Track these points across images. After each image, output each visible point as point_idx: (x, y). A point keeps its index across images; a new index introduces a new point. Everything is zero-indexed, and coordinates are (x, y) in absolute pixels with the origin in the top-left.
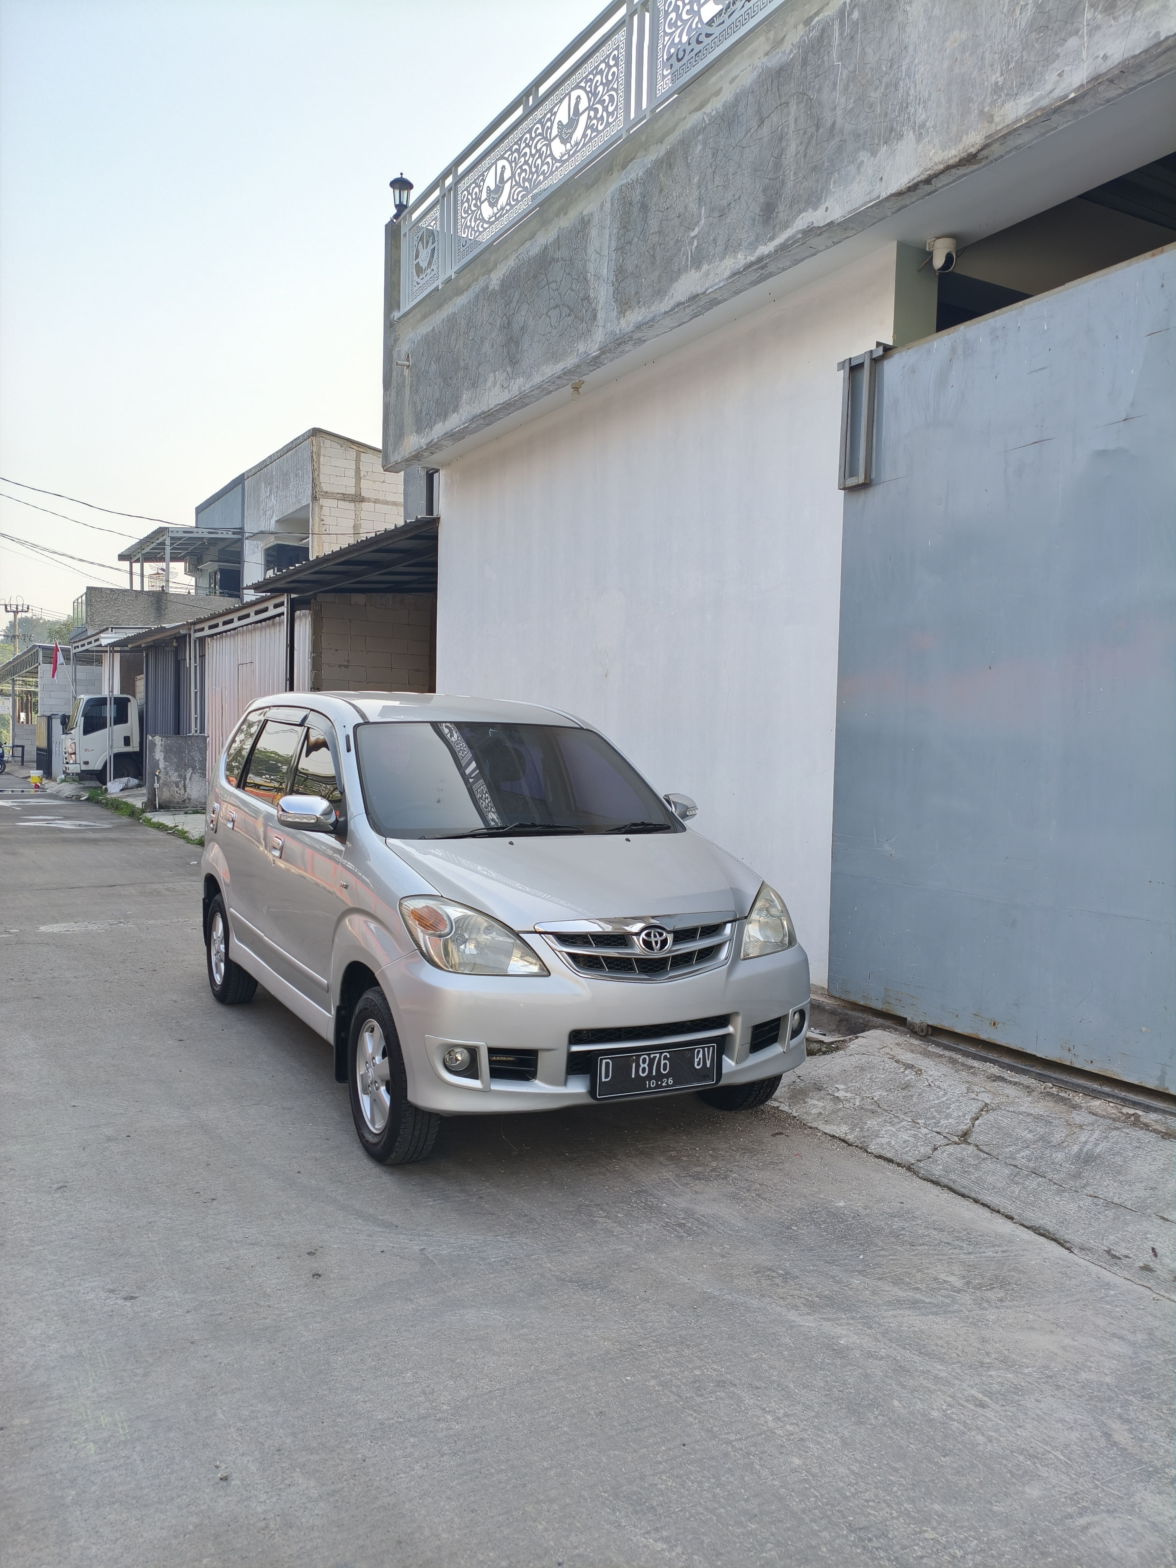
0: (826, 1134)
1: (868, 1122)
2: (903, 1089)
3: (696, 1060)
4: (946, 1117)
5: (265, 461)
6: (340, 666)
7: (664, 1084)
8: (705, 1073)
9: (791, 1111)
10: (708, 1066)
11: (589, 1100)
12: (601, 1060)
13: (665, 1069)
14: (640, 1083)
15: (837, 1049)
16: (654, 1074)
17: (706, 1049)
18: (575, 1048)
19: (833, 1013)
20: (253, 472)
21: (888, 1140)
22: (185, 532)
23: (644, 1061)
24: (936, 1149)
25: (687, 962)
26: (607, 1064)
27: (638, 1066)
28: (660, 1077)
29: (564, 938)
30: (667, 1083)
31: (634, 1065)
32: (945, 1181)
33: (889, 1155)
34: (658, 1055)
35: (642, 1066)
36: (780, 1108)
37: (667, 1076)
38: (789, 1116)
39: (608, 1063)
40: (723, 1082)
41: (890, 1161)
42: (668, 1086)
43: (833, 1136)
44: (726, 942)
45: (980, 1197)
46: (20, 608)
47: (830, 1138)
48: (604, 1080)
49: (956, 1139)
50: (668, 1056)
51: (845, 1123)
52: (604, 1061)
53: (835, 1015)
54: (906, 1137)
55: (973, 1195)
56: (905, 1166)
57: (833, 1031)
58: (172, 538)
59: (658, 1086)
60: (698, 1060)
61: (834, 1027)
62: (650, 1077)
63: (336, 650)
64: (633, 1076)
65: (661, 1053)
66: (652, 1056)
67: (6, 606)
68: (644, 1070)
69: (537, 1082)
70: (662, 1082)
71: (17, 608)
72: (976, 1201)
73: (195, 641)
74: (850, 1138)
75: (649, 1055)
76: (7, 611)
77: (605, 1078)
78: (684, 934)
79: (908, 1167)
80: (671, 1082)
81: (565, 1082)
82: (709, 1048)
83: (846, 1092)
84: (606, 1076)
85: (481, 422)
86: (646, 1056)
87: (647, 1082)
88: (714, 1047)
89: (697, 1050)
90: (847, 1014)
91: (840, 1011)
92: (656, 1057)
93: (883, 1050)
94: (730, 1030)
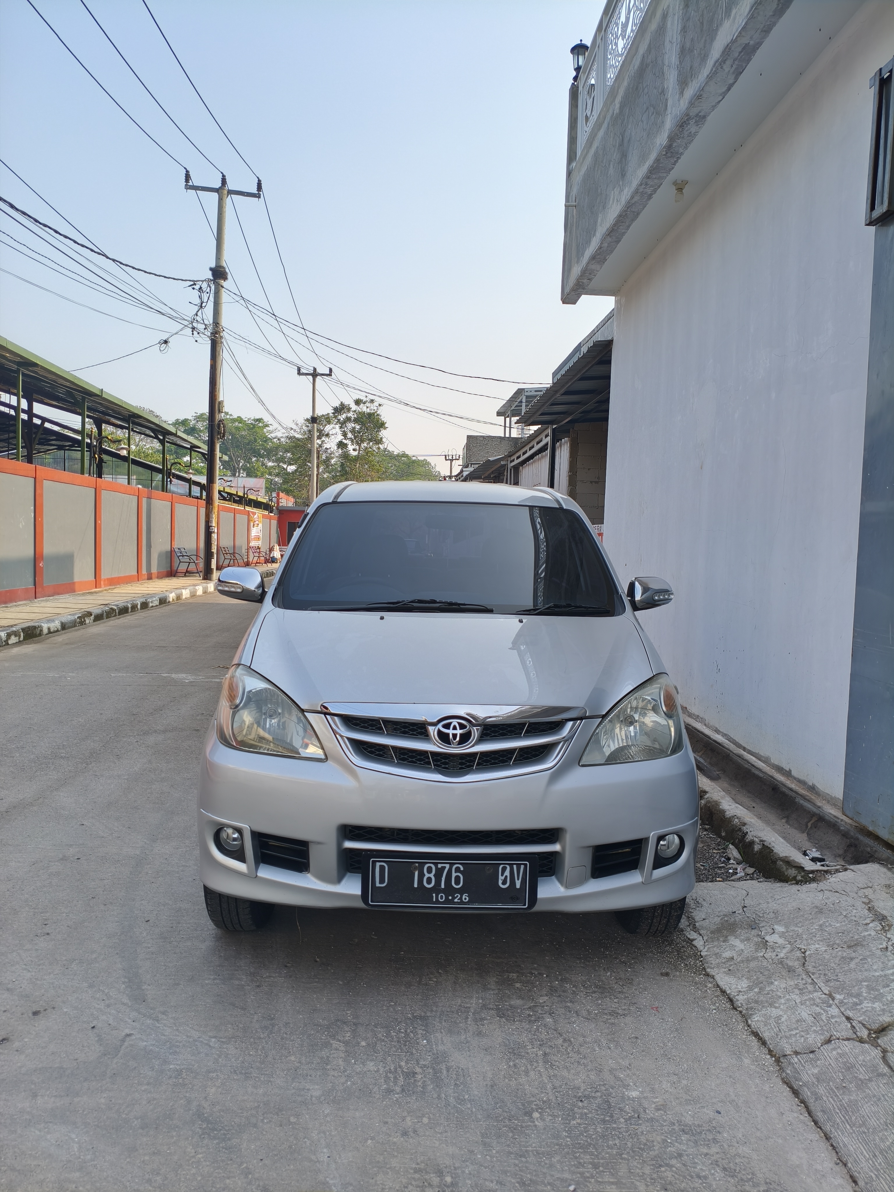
0: (718, 986)
1: (776, 983)
2: (849, 947)
3: (501, 878)
4: (875, 998)
5: (594, 330)
6: (591, 482)
7: (456, 900)
8: (512, 895)
9: (702, 948)
10: (518, 886)
11: (361, 904)
12: (374, 862)
13: (457, 883)
14: (424, 894)
15: (814, 880)
16: (443, 886)
17: (515, 866)
18: (349, 844)
19: (845, 835)
20: (586, 341)
21: (781, 1013)
22: (536, 391)
23: (429, 870)
24: (829, 1041)
25: (503, 761)
26: (382, 868)
27: (421, 876)
28: (449, 890)
29: (350, 721)
30: (461, 899)
31: (416, 873)
32: (806, 1093)
33: (766, 1035)
34: (447, 866)
35: (427, 875)
36: (694, 943)
37: (461, 891)
38: (697, 955)
39: (383, 866)
40: (537, 908)
41: (763, 1043)
42: (462, 902)
43: (723, 992)
44: (559, 743)
45: (834, 1133)
46: (454, 457)
47: (719, 993)
48: (378, 885)
49: (864, 1033)
50: (462, 869)
51: (748, 978)
52: (378, 864)
53: (847, 838)
54: (804, 1015)
55: (828, 1127)
56: (775, 1056)
57: (840, 856)
58: (527, 397)
59: (447, 901)
60: (503, 878)
61: (841, 852)
62: (437, 889)
63: (589, 469)
64: (416, 886)
65: (452, 865)
66: (440, 866)
67: (446, 456)
68: (429, 881)
69: (309, 875)
70: (454, 898)
71: (452, 457)
72: (827, 1138)
73: (511, 469)
74: (740, 999)
75: (436, 864)
76: (446, 460)
77: (380, 883)
78: (503, 729)
79: (778, 1059)
80: (465, 899)
81: (339, 880)
82: (518, 866)
83: (780, 937)
84: (382, 881)
85: (609, 239)
86: (432, 865)
87: (434, 895)
88: (525, 865)
89: (502, 866)
90: (858, 839)
91: (852, 834)
92: (445, 867)
93: (865, 891)
94: (557, 847)
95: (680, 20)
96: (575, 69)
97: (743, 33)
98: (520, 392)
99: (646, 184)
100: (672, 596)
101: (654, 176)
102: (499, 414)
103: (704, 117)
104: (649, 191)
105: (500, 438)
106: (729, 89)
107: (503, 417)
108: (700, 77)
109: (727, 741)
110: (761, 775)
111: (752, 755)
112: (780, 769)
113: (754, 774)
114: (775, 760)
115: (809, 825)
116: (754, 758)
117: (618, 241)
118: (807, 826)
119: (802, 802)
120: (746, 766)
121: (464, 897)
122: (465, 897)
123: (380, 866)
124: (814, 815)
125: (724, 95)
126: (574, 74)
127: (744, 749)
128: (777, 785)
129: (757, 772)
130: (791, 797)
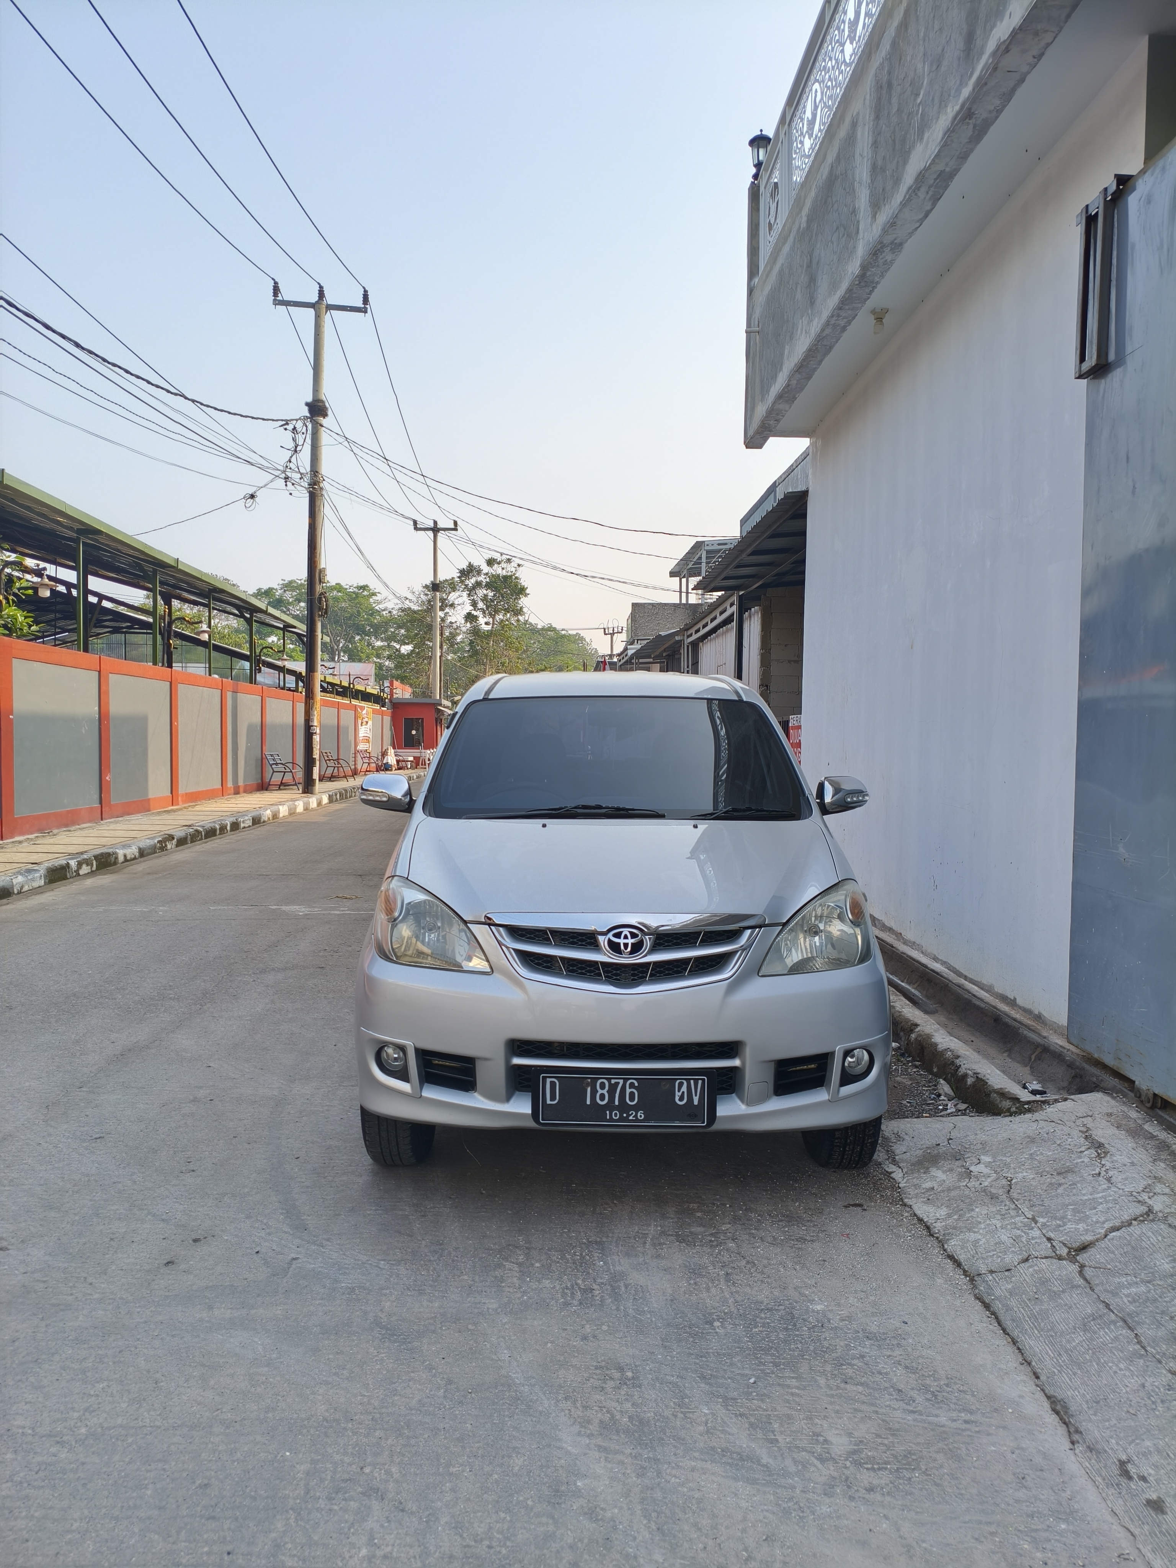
0: (915, 1215)
1: (977, 1210)
2: (1059, 1174)
3: (678, 1095)
4: (1079, 1220)
5: (792, 465)
6: (789, 662)
7: (631, 1118)
8: (690, 1112)
9: (900, 1180)
10: (696, 1102)
11: (532, 1124)
12: (544, 1078)
13: (632, 1099)
14: (597, 1112)
15: (1029, 1111)
16: (617, 1103)
17: (692, 1082)
18: (517, 1061)
19: (1071, 1065)
20: (783, 478)
21: (980, 1237)
22: (719, 544)
23: (602, 1086)
24: (1027, 1260)
25: (678, 972)
26: (553, 1084)
27: (594, 1092)
28: (624, 1107)
29: (516, 932)
30: (636, 1116)
31: (589, 1089)
32: (997, 1306)
33: (962, 1257)
34: (621, 1082)
35: (600, 1091)
36: (892, 1175)
37: (636, 1108)
38: (895, 1187)
39: (554, 1082)
40: (717, 1126)
41: (958, 1264)
42: (637, 1120)
43: (920, 1220)
44: (737, 952)
45: (1022, 1339)
46: (616, 630)
47: (915, 1221)
48: (549, 1102)
49: (1064, 1251)
50: (636, 1084)
51: (947, 1207)
52: (548, 1080)
53: (1072, 1068)
54: (1004, 1238)
55: (1015, 1333)
56: (969, 1276)
57: (1064, 1088)
58: (708, 552)
59: (621, 1119)
60: (680, 1094)
61: (1065, 1084)
62: (610, 1106)
63: (786, 646)
64: (588, 1102)
65: (625, 1080)
66: (613, 1081)
67: (605, 629)
68: (602, 1097)
69: (476, 1094)
70: (629, 1115)
71: (613, 630)
72: (1014, 1342)
73: (688, 646)
74: (938, 1227)
75: (609, 1080)
76: (605, 634)
77: (551, 1100)
78: (677, 938)
79: (972, 1278)
80: (641, 1116)
81: (508, 1099)
82: (696, 1081)
83: (986, 1166)
84: (553, 1098)
85: (798, 376)
86: (605, 1081)
87: (608, 1112)
88: (703, 1080)
89: (678, 1081)
90: (1083, 1069)
91: (1078, 1064)
92: (619, 1083)
93: (1083, 1119)
94: (737, 1062)
95: (871, 133)
96: (755, 166)
97: (937, 161)
98: (698, 546)
99: (839, 316)
100: (867, 798)
101: (847, 307)
102: (673, 574)
103: (901, 244)
104: (842, 323)
105: (675, 605)
106: (926, 216)
107: (678, 578)
108: (893, 203)
109: (946, 970)
110: (982, 1005)
111: (974, 984)
112: (1004, 998)
113: (975, 1005)
114: (998, 989)
115: (1033, 1057)
116: (976, 988)
117: (809, 378)
118: (1030, 1059)
119: (1025, 1032)
120: (966, 996)
121: (639, 1114)
122: (641, 1115)
123: (551, 1082)
124: (1038, 1045)
125: (921, 221)
126: (754, 170)
127: (966, 978)
128: (999, 1015)
129: (978, 1003)
130: (1014, 1027)
